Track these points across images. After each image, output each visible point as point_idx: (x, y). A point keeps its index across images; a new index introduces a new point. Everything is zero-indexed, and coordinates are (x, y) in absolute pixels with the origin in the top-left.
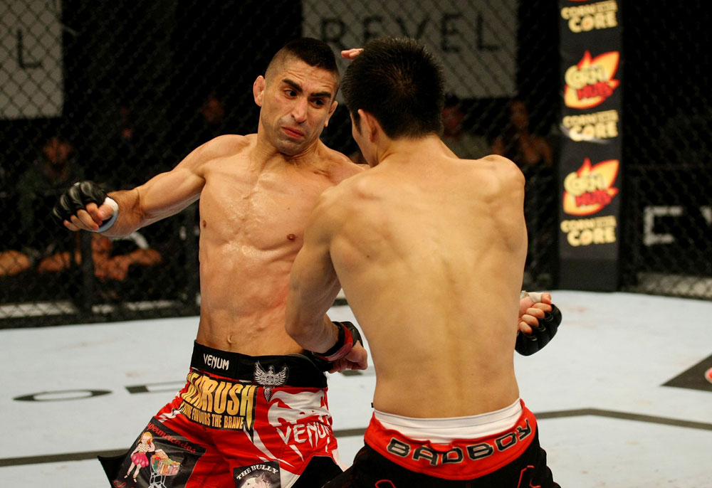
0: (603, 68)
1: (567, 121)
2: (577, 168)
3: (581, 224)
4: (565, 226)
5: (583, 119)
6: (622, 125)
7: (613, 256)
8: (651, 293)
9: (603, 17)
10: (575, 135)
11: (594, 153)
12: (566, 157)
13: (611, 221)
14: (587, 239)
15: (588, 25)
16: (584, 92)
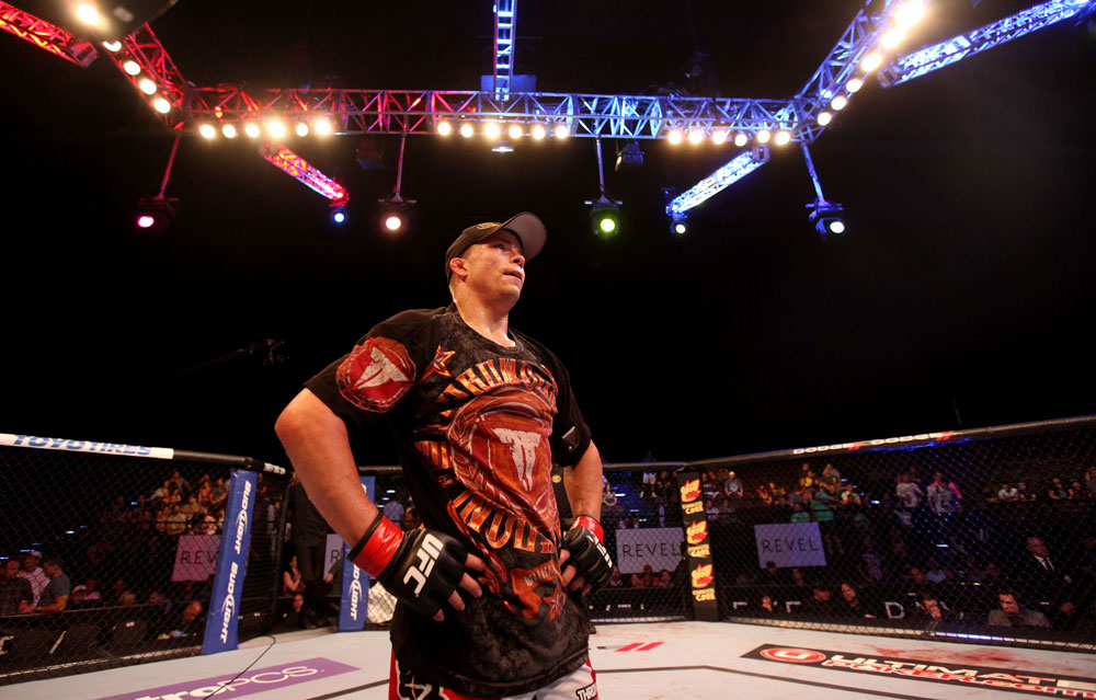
0: (701, 528)
1: (690, 549)
2: (696, 568)
3: (701, 592)
4: (694, 592)
5: (696, 548)
6: (711, 549)
7: (715, 605)
8: (734, 622)
9: (698, 507)
10: (693, 555)
11: (702, 562)
12: (691, 562)
13: (712, 590)
14: (704, 598)
15: (693, 511)
16: (695, 537)
